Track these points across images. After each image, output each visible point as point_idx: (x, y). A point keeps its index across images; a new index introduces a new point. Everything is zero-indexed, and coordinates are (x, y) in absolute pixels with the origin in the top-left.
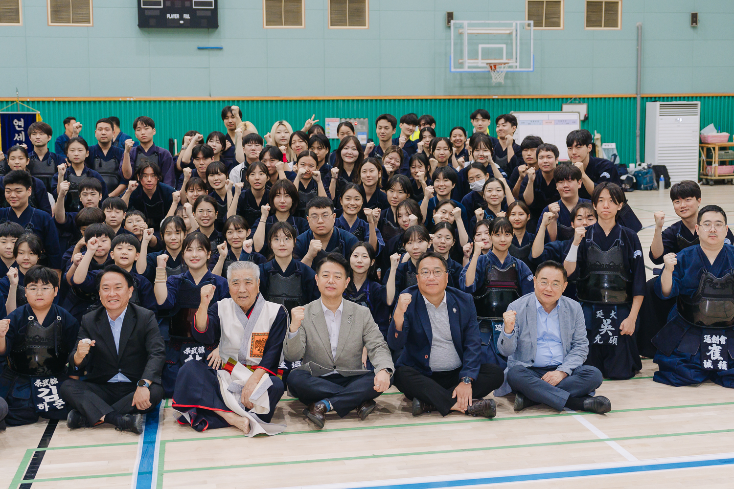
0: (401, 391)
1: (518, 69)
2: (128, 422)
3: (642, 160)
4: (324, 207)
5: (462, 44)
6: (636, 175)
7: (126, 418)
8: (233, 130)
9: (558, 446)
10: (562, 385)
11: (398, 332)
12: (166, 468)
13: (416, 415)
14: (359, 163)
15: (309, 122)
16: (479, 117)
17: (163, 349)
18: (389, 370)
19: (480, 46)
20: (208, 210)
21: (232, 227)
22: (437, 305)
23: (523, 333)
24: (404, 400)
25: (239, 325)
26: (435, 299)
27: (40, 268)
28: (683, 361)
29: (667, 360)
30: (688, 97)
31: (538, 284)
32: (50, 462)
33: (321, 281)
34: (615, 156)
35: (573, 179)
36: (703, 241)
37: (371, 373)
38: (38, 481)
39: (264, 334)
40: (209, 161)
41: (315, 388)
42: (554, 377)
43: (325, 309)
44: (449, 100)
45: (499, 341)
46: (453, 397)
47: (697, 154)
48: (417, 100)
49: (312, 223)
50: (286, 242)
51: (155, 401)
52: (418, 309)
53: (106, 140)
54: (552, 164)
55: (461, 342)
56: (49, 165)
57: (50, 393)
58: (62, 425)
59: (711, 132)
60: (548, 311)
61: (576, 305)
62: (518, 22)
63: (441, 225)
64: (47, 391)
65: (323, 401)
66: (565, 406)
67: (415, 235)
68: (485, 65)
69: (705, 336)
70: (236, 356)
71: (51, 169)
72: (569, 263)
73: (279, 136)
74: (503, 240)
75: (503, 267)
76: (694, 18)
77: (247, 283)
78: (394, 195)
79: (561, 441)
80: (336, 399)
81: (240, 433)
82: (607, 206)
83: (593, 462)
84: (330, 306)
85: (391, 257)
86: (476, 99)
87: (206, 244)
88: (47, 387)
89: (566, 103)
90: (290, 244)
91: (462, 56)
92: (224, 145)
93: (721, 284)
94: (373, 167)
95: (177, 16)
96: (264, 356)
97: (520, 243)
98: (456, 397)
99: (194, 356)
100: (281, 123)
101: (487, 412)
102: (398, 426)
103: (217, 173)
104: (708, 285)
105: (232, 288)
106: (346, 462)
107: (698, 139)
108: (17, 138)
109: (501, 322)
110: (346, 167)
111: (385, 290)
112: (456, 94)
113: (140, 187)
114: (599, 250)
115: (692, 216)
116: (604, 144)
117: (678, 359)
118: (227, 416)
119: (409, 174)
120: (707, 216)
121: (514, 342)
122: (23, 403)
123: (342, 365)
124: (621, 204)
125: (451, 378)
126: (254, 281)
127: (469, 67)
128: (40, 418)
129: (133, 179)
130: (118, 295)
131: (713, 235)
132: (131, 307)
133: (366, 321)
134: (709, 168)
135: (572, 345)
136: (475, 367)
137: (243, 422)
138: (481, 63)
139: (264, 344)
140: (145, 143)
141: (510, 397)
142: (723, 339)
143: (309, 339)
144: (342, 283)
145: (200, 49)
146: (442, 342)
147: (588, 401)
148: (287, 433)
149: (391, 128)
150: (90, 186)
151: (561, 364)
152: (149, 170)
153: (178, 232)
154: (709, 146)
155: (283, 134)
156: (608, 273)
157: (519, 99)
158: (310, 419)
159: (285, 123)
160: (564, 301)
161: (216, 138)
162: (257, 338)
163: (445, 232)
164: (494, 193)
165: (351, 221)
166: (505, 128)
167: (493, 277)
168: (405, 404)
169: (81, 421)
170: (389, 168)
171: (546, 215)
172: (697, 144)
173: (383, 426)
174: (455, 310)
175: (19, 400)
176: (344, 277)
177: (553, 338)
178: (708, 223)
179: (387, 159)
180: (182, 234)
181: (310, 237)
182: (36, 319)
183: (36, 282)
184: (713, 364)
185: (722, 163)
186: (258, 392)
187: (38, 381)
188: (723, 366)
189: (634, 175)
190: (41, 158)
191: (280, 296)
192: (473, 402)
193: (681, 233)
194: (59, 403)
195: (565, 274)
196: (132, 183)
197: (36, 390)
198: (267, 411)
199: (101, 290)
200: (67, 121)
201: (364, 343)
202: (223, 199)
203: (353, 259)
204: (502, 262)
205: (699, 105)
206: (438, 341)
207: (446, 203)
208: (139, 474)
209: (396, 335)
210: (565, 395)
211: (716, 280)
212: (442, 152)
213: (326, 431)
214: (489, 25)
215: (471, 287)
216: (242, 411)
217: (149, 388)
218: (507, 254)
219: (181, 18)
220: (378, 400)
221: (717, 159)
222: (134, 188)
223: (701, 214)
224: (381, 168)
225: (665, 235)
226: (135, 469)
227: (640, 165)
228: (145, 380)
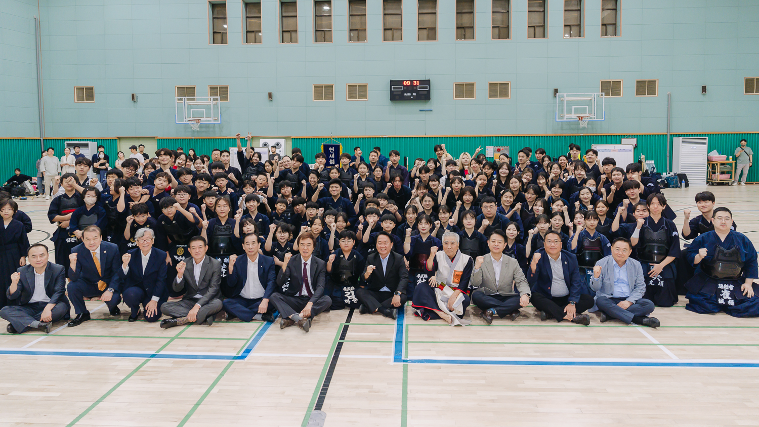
0: (534, 306)
1: (595, 119)
2: (389, 313)
3: (671, 171)
4: (491, 203)
5: (563, 106)
6: (667, 179)
7: (388, 311)
8: (440, 157)
9: (628, 346)
10: (630, 310)
11: (533, 274)
12: (409, 340)
13: (543, 320)
14: (509, 177)
15: (478, 150)
16: (574, 149)
17: (407, 276)
18: (529, 295)
19: (573, 107)
20: (429, 201)
21: (441, 211)
22: (556, 259)
23: (606, 278)
24: (536, 311)
25: (447, 266)
26: (555, 257)
27: (347, 231)
28: (705, 299)
29: (693, 297)
30: (700, 134)
31: (613, 250)
32: (352, 332)
33: (491, 244)
34: (654, 168)
35: (636, 188)
36: (717, 228)
37: (518, 296)
38: (346, 341)
39: (461, 272)
40: (428, 174)
41: (487, 302)
42: (625, 305)
43: (493, 259)
44: (555, 136)
45: (591, 283)
46: (565, 312)
47: (706, 168)
48: (537, 136)
49: (484, 211)
50: (471, 220)
51: (403, 302)
52: (544, 262)
53: (374, 161)
54: (620, 178)
55: (569, 280)
56: (349, 174)
57: (351, 295)
58: (356, 312)
59: (715, 155)
60: (620, 266)
61: (638, 263)
62: (596, 93)
63: (556, 214)
64: (349, 293)
65: (491, 309)
66: (632, 321)
67: (542, 220)
68: (576, 117)
69: (719, 284)
70: (445, 282)
71: (350, 176)
72: (634, 238)
73: (464, 160)
74: (592, 223)
75: (593, 238)
76: (704, 89)
77: (452, 244)
78: (530, 195)
79: (630, 343)
80: (498, 308)
81: (447, 323)
82: (656, 206)
83: (651, 358)
84: (496, 258)
85: (529, 231)
86: (570, 136)
87: (430, 221)
88: (349, 291)
89: (624, 138)
90: (473, 222)
91: (562, 112)
92: (436, 165)
93: (729, 254)
94: (517, 180)
95: (409, 94)
96: (460, 283)
97: (603, 224)
98: (566, 312)
99: (422, 279)
100: (465, 154)
101: (585, 322)
102: (533, 326)
103: (434, 181)
104: (720, 254)
105: (444, 246)
106: (505, 345)
107: (707, 159)
108: (330, 156)
109: (592, 270)
110: (502, 179)
111: (525, 249)
112: (559, 133)
113: (393, 186)
114: (652, 231)
115: (709, 211)
116: (647, 161)
117: (702, 298)
118: (440, 313)
119: (536, 183)
120: (719, 213)
121: (600, 284)
122: (338, 299)
123: (501, 290)
124: (665, 206)
125: (563, 301)
126: (456, 243)
127: (566, 119)
128: (346, 307)
129: (389, 182)
130: (386, 247)
131: (724, 225)
132: (391, 252)
133: (515, 267)
134: (713, 175)
135: (635, 286)
136: (578, 295)
137: (449, 318)
138: (574, 116)
139: (460, 277)
140: (395, 164)
141: (597, 313)
142: (731, 287)
143: (484, 275)
144: (502, 246)
145: (420, 111)
146: (558, 280)
147: (645, 320)
148: (472, 325)
149: (526, 157)
150: (368, 186)
151: (629, 297)
152: (398, 178)
153: (413, 213)
154: (714, 163)
155: (466, 159)
156: (658, 245)
157: (596, 136)
158: (484, 318)
159: (467, 153)
160: (630, 260)
161: (432, 161)
162: (457, 273)
163: (558, 217)
164: (585, 195)
165: (506, 209)
166: (593, 157)
167: (586, 244)
168: (536, 313)
169: (366, 311)
170: (525, 180)
171: (620, 209)
172: (706, 162)
173: (525, 326)
174: (566, 263)
175: (336, 297)
176: (503, 243)
177: (624, 282)
178: (720, 218)
179: (525, 176)
180: (416, 214)
181: (483, 218)
182: (344, 257)
183: (345, 238)
184: (724, 301)
185: (722, 173)
186: (457, 303)
187: (345, 288)
188: (731, 303)
189: (665, 179)
190: (345, 171)
191: (468, 250)
192: (576, 315)
193: (702, 222)
194: (355, 300)
195: (630, 245)
196: (389, 184)
197: (344, 293)
198: (461, 313)
199: (377, 243)
200: (356, 149)
201: (514, 279)
202: (436, 194)
203: (507, 231)
204: (592, 235)
205: (707, 139)
206: (556, 279)
207: (559, 200)
208: (396, 342)
209: (532, 276)
210: (632, 315)
211: (726, 251)
212: (556, 170)
213: (493, 325)
214: (578, 95)
215: (574, 250)
216: (448, 312)
217: (400, 296)
218: (595, 231)
219: (412, 95)
220: (521, 310)
221: (719, 170)
222: (390, 187)
223: (715, 211)
224: (521, 181)
225: (691, 223)
226: (394, 339)
227: (669, 173)
228: (398, 292)
